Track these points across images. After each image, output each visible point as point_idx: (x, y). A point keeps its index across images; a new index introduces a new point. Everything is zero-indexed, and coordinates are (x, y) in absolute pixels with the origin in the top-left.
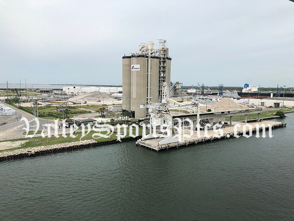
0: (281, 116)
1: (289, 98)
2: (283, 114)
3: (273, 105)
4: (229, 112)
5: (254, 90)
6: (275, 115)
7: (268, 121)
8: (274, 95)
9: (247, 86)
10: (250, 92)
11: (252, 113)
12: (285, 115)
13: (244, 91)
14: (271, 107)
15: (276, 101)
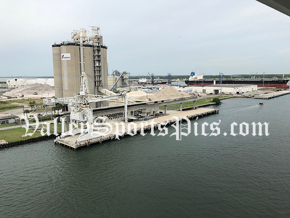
0: (217, 102)
1: (227, 85)
2: (219, 100)
3: (213, 92)
4: (163, 101)
5: (200, 78)
6: (213, 102)
7: (203, 108)
8: (217, 82)
9: (193, 74)
10: (196, 80)
11: (186, 101)
12: (221, 101)
13: (191, 79)
14: (211, 94)
15: (216, 88)
